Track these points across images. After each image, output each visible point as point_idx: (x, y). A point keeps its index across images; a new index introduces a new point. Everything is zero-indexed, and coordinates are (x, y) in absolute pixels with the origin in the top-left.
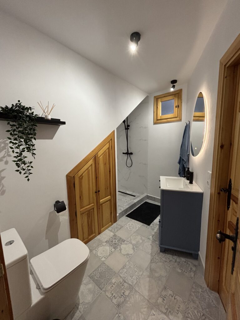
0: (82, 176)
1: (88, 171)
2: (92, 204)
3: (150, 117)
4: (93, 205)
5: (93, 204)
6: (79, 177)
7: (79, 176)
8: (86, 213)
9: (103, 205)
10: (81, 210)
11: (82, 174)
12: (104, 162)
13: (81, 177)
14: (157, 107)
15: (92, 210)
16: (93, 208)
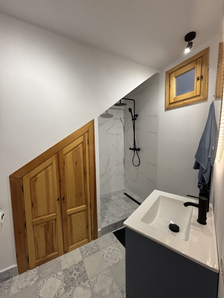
0: (36, 178)
1: (45, 172)
2: (52, 213)
3: (161, 101)
4: (54, 216)
5: (55, 214)
6: (31, 179)
7: (31, 177)
8: (43, 225)
9: (72, 216)
10: (34, 220)
11: (37, 175)
12: (73, 160)
13: (33, 179)
14: (170, 86)
15: (54, 222)
16: (56, 219)
